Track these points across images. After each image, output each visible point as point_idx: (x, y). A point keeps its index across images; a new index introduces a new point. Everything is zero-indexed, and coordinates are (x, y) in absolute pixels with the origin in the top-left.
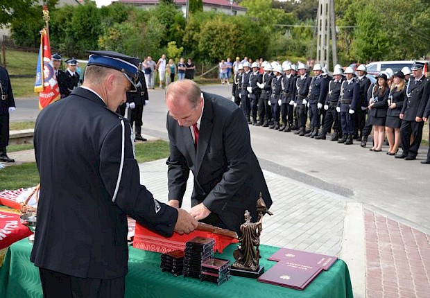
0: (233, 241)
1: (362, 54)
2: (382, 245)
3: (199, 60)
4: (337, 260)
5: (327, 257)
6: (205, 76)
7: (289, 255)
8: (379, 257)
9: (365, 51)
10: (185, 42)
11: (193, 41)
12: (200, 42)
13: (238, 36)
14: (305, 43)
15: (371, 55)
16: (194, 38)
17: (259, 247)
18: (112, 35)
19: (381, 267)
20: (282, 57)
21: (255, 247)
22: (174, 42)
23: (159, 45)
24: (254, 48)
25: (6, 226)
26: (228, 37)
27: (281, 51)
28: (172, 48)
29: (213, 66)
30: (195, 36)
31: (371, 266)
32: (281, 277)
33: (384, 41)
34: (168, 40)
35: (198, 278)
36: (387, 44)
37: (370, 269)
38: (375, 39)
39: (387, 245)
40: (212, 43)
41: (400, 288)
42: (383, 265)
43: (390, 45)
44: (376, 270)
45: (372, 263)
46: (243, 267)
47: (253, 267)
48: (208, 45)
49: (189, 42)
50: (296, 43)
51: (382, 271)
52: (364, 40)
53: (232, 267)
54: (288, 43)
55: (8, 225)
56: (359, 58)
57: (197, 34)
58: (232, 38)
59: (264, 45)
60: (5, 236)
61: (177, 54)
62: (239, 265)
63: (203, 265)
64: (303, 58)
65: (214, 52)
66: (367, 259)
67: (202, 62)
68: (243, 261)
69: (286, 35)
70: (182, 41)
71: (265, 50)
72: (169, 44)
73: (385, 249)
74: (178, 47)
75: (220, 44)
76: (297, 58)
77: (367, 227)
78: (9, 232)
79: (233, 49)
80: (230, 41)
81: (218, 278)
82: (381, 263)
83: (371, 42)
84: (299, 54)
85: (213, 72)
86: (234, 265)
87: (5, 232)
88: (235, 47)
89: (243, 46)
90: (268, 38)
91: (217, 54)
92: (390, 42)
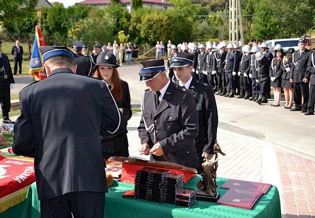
0: (193, 176)
1: (259, 35)
2: (292, 174)
3: (141, 44)
4: (272, 186)
5: (264, 185)
6: (146, 55)
7: (235, 184)
8: (291, 183)
9: (262, 32)
10: (131, 31)
11: (137, 30)
12: (142, 31)
13: (169, 25)
14: (217, 28)
15: (266, 35)
16: (137, 28)
17: (216, 180)
18: (78, 27)
19: (293, 190)
20: (202, 39)
21: (214, 179)
22: (123, 31)
23: (112, 34)
24: (181, 34)
25: (25, 171)
26: (162, 26)
27: (201, 35)
28: (121, 36)
29: (151, 48)
30: (137, 26)
31: (285, 189)
32: (234, 200)
33: (275, 24)
34: (118, 30)
35: (174, 203)
36: (278, 27)
37: (285, 191)
38: (268, 24)
39: (295, 173)
40: (150, 31)
41: (310, 205)
42: (295, 188)
43: (280, 27)
44: (289, 192)
45: (286, 187)
46: (205, 194)
47: (212, 194)
48: (148, 32)
49: (134, 31)
50: (211, 28)
51: (294, 193)
52: (260, 24)
53: (197, 195)
54: (205, 29)
55: (26, 170)
56: (257, 38)
57: (139, 25)
58: (165, 27)
59: (188, 31)
60: (26, 178)
61: (125, 40)
62: (202, 193)
63: (176, 193)
64: (216, 40)
65: (152, 38)
66: (282, 184)
67: (144, 45)
68: (205, 190)
69: (203, 22)
70: (128, 30)
71: (189, 35)
72: (119, 32)
73: (294, 176)
74: (126, 35)
75: (157, 31)
76: (212, 39)
77: (279, 161)
78: (29, 175)
79: (166, 34)
80: (164, 29)
81: (188, 203)
82: (292, 187)
83: (266, 26)
84: (214, 36)
85: (152, 52)
86: (198, 193)
87: (26, 175)
88: (167, 33)
89: (173, 33)
90: (191, 26)
91: (155, 39)
92: (279, 26)
